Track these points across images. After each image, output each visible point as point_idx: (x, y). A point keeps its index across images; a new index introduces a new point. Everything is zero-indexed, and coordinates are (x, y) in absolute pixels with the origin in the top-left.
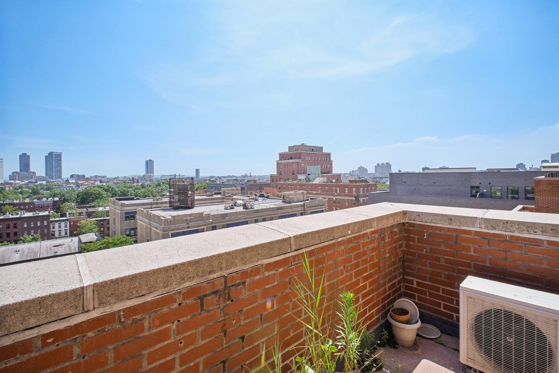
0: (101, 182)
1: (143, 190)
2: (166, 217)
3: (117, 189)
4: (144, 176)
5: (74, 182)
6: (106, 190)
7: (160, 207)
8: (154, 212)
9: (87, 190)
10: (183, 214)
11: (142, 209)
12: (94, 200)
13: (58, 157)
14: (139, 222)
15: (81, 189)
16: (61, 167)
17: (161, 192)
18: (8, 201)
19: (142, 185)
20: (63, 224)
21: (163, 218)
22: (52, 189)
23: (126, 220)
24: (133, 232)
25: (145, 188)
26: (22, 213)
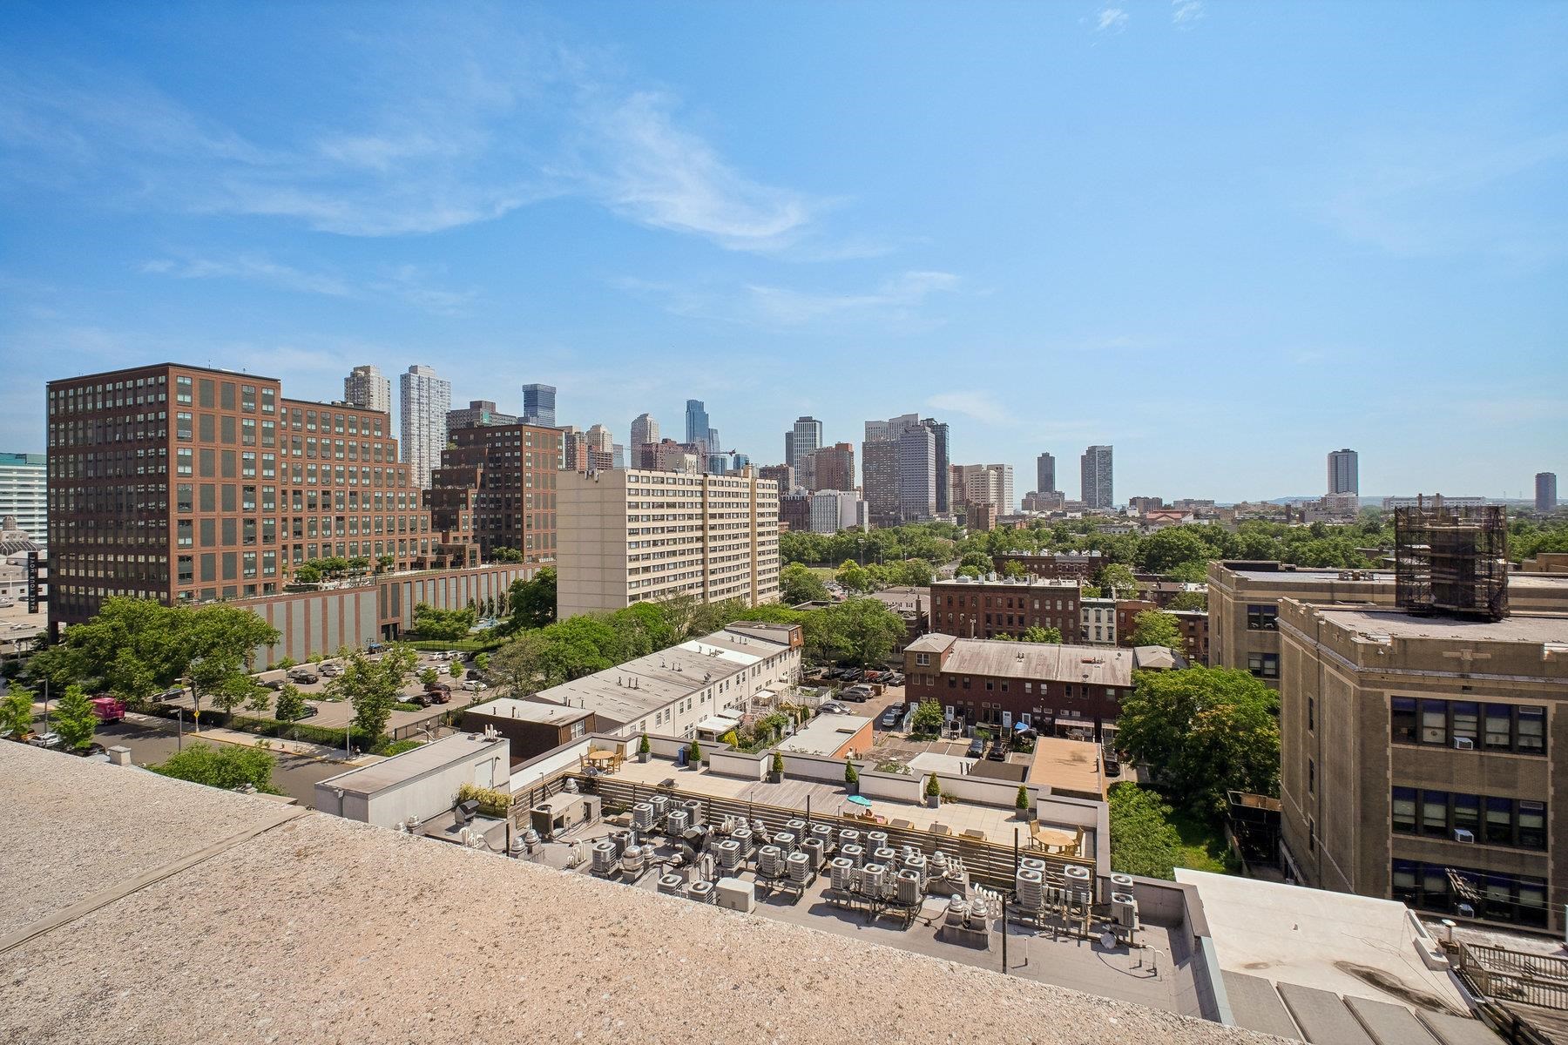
0: (1197, 516)
1: (1315, 543)
2: (1375, 637)
3: (1238, 538)
4: (1324, 500)
5: (1138, 515)
6: (1209, 539)
7: (1364, 602)
8: (1331, 617)
9: (1160, 536)
10: (1449, 637)
11: (1296, 602)
12: (1175, 563)
13: (1104, 457)
14: (1285, 638)
15: (1151, 532)
16: (1111, 480)
17: (1381, 552)
18: (1014, 552)
19: (1313, 528)
20: (1104, 613)
21: (1360, 640)
22: (1091, 530)
23: (1250, 627)
24: (1270, 664)
25: (1324, 537)
26: (1033, 578)
